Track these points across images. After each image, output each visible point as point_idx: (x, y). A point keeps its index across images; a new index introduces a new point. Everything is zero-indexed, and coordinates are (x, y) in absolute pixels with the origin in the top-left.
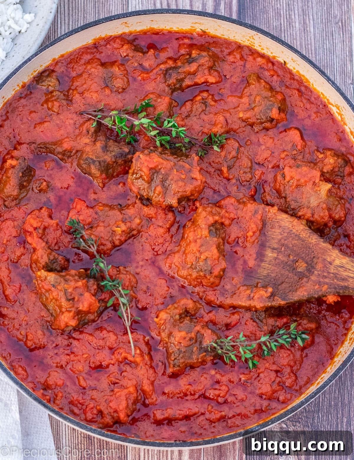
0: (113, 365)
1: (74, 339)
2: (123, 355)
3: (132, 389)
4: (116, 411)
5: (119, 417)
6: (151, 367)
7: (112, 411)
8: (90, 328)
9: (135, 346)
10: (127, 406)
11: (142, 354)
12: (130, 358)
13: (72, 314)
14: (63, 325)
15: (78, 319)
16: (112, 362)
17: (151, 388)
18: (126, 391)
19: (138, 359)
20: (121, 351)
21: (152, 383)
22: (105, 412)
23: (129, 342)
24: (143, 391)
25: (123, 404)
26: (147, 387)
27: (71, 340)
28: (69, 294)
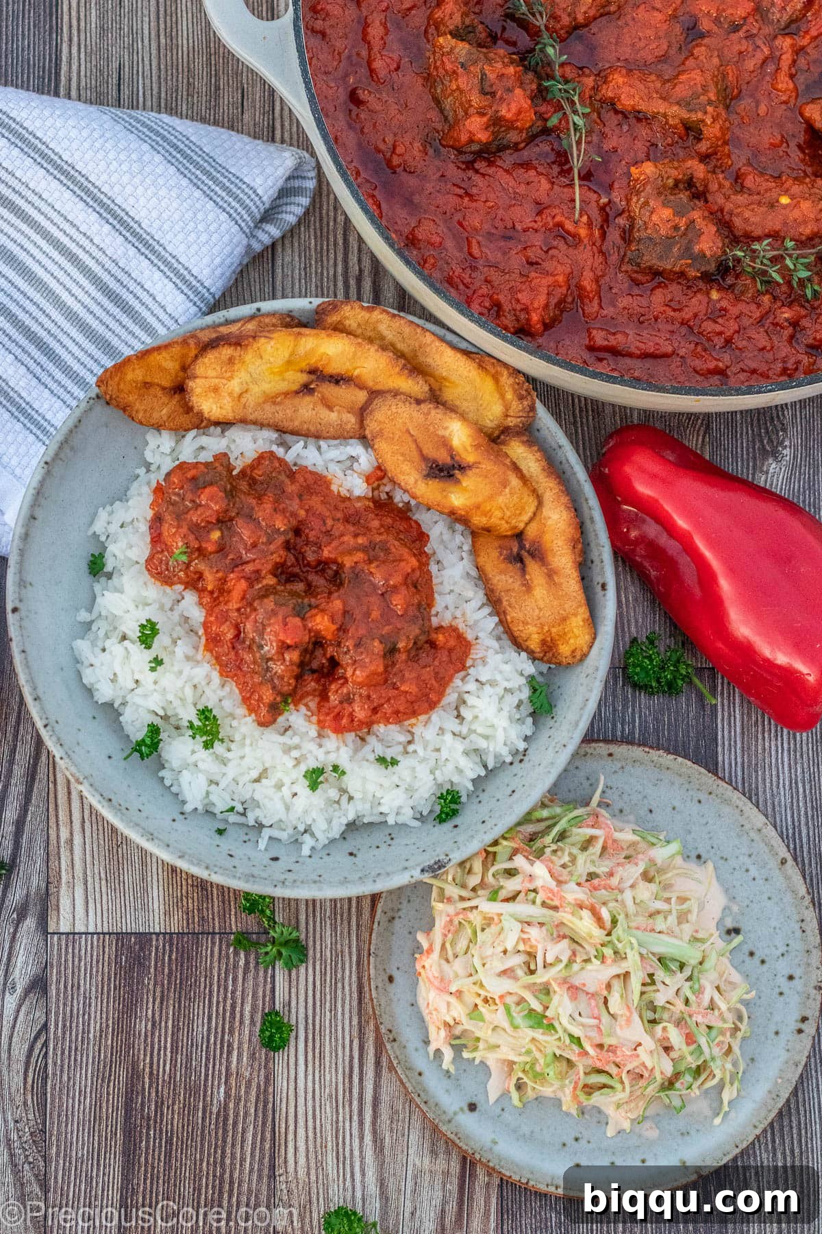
0: (536, 231)
1: (477, 171)
2: (558, 219)
3: (561, 279)
4: (526, 310)
5: (528, 320)
6: (601, 251)
7: (518, 307)
8: (508, 159)
9: (581, 210)
10: (547, 306)
11: (590, 224)
12: (569, 226)
13: (485, 119)
14: (464, 138)
15: (493, 133)
16: (536, 226)
17: (594, 287)
18: (550, 279)
19: (583, 232)
20: (556, 211)
21: (597, 280)
22: (507, 307)
23: (573, 200)
24: (580, 287)
25: (542, 299)
26: (588, 284)
27: (470, 173)
28: (488, 83)
